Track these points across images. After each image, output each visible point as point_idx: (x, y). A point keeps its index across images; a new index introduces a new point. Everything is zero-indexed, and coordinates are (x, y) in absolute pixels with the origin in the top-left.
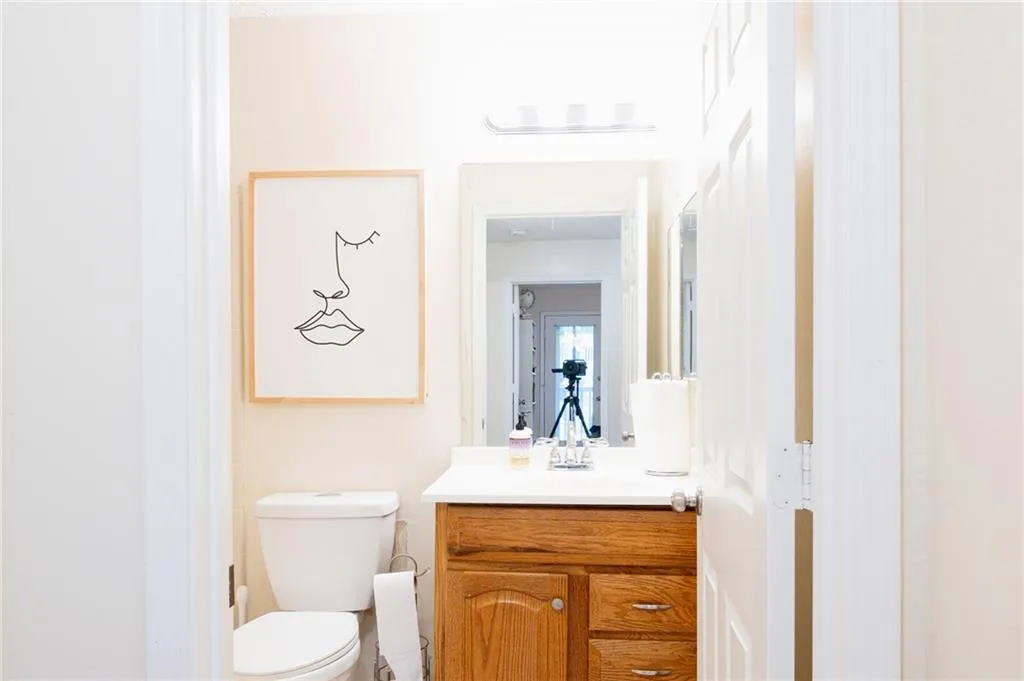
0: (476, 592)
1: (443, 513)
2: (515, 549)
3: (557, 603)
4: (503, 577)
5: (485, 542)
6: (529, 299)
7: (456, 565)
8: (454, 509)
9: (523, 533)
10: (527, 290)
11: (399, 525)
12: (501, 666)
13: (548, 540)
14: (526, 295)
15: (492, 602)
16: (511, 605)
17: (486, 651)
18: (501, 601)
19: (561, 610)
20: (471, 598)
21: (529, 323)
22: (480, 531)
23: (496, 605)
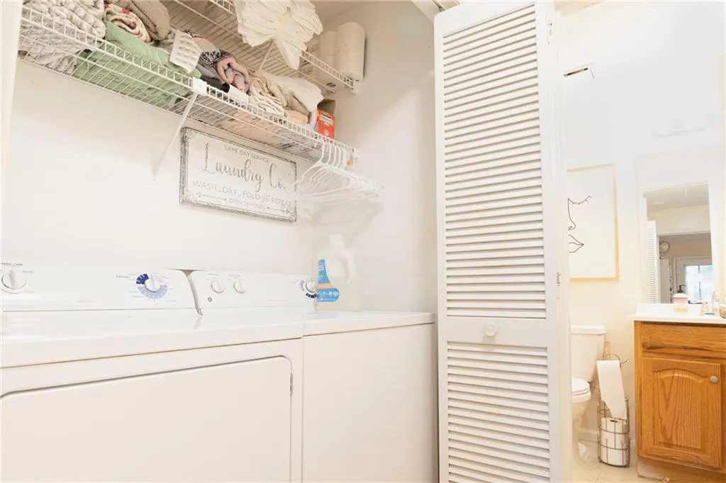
0: (660, 369)
1: (639, 327)
2: (685, 348)
3: (714, 378)
4: (678, 362)
5: (666, 343)
6: (665, 247)
7: (647, 354)
8: (646, 325)
9: (691, 338)
10: (663, 242)
11: (606, 343)
12: (677, 409)
13: (706, 344)
14: (663, 245)
15: (672, 375)
16: (683, 378)
17: (667, 400)
18: (676, 375)
19: (717, 383)
20: (657, 372)
21: (666, 261)
22: (661, 337)
23: (673, 377)
